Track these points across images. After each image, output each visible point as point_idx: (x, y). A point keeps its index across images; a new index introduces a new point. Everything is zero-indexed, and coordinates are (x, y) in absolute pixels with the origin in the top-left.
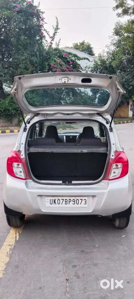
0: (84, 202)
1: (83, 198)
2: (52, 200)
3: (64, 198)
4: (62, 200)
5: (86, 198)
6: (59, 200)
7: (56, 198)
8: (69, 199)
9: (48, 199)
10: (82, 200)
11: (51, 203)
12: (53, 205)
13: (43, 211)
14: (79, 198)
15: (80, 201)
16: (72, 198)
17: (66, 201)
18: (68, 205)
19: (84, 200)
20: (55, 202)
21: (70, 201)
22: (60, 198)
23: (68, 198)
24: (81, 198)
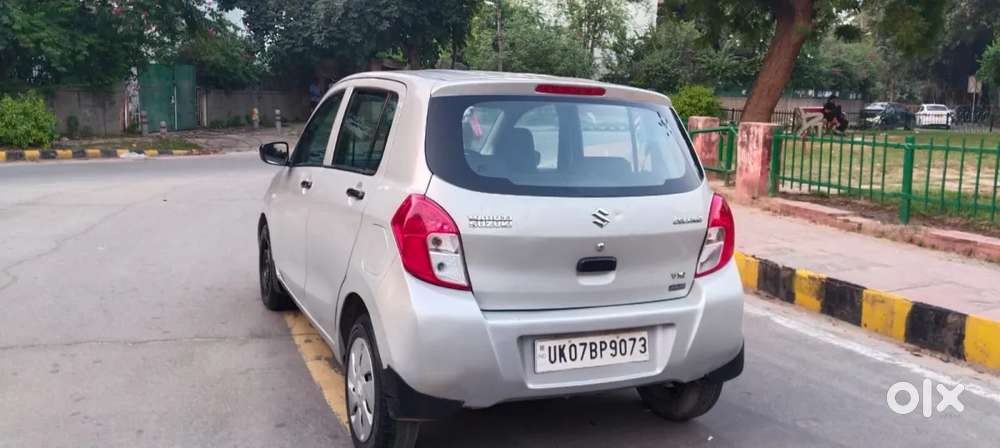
0: (639, 344)
1: (638, 336)
2: (555, 347)
3: (588, 340)
4: (583, 347)
5: (644, 334)
6: (575, 346)
7: (566, 342)
8: (601, 343)
9: (542, 348)
10: (634, 340)
11: (553, 359)
12: (558, 366)
13: (531, 386)
14: (626, 337)
15: (630, 344)
16: (608, 339)
17: (593, 347)
18: (598, 362)
19: (640, 340)
20: (562, 355)
21: (603, 346)
22: (576, 341)
23: (597, 340)
24: (633, 335)
